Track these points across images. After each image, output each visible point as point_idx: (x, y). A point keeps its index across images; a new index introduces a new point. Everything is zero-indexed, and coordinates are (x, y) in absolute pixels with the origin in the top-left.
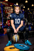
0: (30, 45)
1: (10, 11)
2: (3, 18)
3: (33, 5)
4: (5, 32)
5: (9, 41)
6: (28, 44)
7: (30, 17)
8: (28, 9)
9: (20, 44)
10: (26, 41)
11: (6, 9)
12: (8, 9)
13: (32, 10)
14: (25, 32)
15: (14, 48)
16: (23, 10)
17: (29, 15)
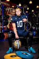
0: (34, 53)
1: (11, 13)
2: (3, 21)
3: (38, 7)
4: (6, 37)
5: (10, 48)
6: (31, 52)
7: (35, 20)
8: (33, 11)
9: (22, 52)
10: (30, 48)
11: (7, 11)
12: (10, 10)
13: (37, 12)
14: (28, 38)
15: (16, 56)
16: (27, 12)
17: (33, 18)
